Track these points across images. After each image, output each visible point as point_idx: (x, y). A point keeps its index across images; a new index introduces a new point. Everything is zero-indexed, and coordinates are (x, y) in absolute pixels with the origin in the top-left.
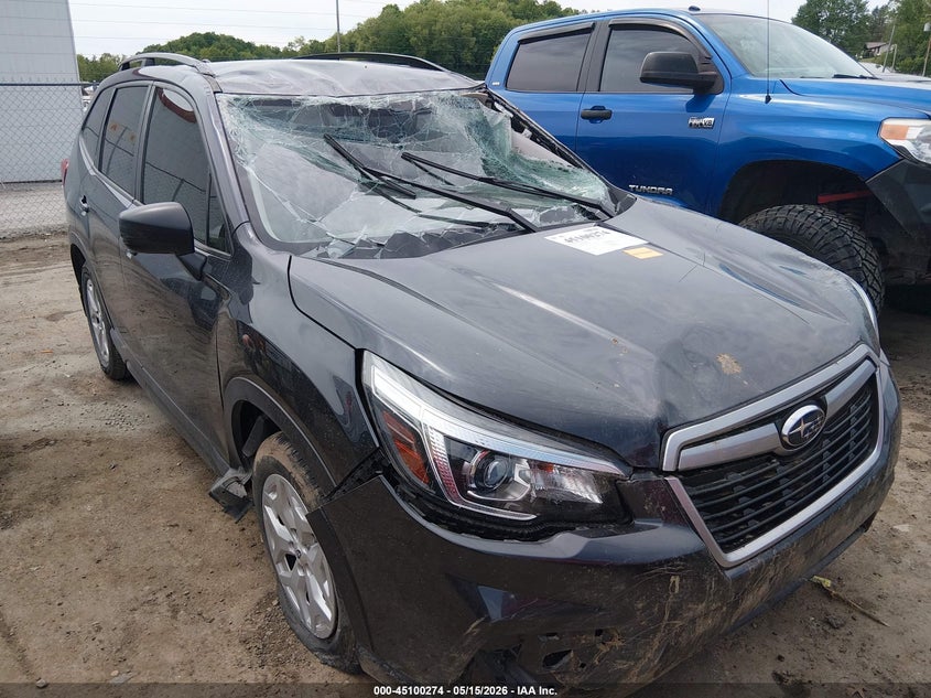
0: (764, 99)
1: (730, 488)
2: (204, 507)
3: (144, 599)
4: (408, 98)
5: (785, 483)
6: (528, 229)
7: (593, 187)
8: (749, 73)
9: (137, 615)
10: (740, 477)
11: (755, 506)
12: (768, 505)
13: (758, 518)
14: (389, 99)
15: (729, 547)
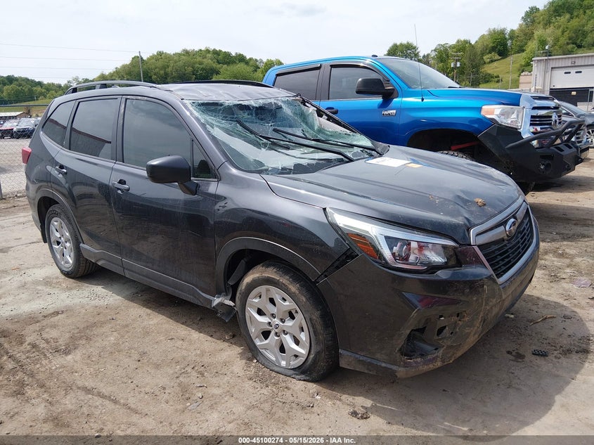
0: (420, 100)
1: (493, 252)
2: (182, 329)
3: (180, 372)
4: (269, 101)
5: (510, 251)
6: (351, 160)
7: (366, 142)
8: (410, 87)
9: (181, 379)
10: (497, 247)
11: (503, 260)
12: (507, 260)
13: (504, 265)
14: (261, 101)
15: (499, 276)
